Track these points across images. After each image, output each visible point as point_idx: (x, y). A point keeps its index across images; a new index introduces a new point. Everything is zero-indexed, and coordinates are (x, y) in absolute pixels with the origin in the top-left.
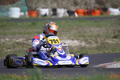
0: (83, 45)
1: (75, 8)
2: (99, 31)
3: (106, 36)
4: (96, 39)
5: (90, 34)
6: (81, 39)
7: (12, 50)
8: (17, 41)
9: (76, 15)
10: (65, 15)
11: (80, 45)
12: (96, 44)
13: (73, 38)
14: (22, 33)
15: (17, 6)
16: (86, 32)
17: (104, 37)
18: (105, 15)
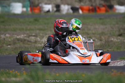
1: (79, 5)
2: (104, 29)
3: (110, 34)
4: (100, 37)
5: (94, 32)
7: (13, 47)
8: (18, 37)
9: (81, 12)
10: (69, 12)
12: (100, 42)
14: (23, 29)
15: (19, 2)
16: (90, 30)
17: (109, 35)
18: (111, 12)
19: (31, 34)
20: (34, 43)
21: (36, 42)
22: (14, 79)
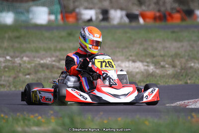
0: (151, 71)
1: (140, 9)
2: (179, 48)
3: (189, 56)
4: (173, 61)
5: (162, 53)
6: (148, 60)
7: (34, 77)
8: (42, 62)
9: (141, 21)
10: (123, 21)
11: (145, 70)
12: (173, 69)
13: (134, 58)
15: (43, 5)
16: (156, 49)
17: (187, 57)
18: (189, 22)
19: (62, 57)
22: (36, 129)
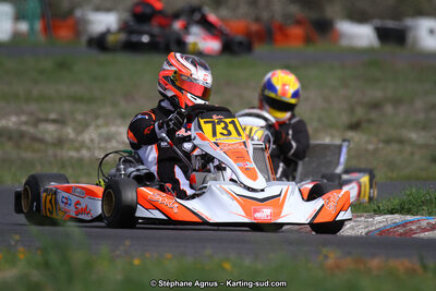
14: (16, 96)
17: (315, 124)
19: (42, 116)
20: (54, 145)
21: (60, 142)
